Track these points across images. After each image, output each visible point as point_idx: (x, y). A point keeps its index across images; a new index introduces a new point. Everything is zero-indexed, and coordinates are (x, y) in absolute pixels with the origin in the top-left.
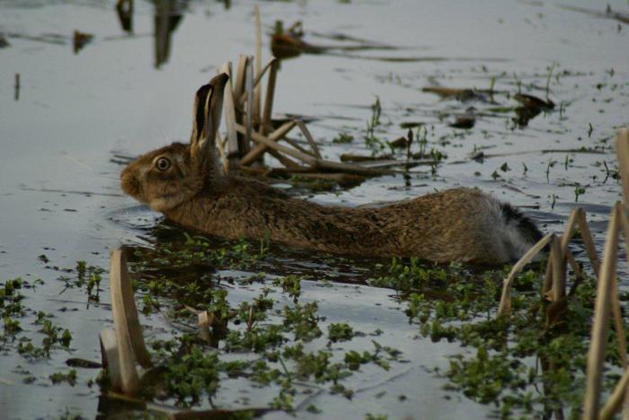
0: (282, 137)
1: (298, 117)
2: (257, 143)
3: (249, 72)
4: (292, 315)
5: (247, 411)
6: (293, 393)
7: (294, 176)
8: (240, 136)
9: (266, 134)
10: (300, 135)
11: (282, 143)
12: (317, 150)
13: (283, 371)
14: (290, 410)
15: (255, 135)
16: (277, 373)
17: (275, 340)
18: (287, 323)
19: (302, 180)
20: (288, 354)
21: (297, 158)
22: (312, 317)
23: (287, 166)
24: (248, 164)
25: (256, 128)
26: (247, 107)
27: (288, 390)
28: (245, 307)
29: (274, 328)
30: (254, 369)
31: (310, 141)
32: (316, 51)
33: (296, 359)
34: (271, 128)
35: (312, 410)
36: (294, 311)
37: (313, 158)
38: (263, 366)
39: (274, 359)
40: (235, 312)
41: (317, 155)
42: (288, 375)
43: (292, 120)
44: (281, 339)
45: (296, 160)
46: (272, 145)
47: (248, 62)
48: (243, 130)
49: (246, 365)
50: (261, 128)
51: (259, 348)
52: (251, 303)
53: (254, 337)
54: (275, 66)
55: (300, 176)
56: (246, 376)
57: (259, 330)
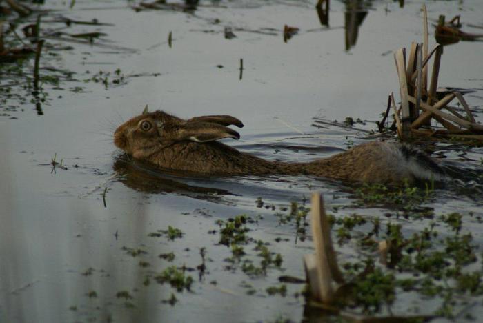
0: (444, 106)
1: (457, 89)
2: (425, 111)
3: (419, 55)
4: (452, 243)
5: (417, 318)
6: (453, 304)
7: (453, 136)
8: (411, 105)
9: (432, 104)
10: (458, 104)
11: (445, 111)
12: (472, 116)
13: (445, 287)
14: (451, 317)
15: (422, 104)
16: (440, 289)
17: (439, 263)
18: (449, 250)
19: (460, 140)
20: (450, 274)
21: (457, 123)
22: (468, 246)
23: (448, 128)
24: (417, 127)
25: (424, 99)
26: (418, 83)
27: (449, 301)
28: (416, 237)
29: (438, 254)
30: (423, 285)
31: (466, 108)
32: (471, 38)
33: (456, 278)
34: (435, 99)
35: (469, 317)
36: (454, 241)
37: (469, 123)
38: (429, 283)
39: (438, 278)
40: (407, 242)
41: (473, 121)
42: (449, 290)
43: (451, 92)
44: (442, 262)
45: (457, 125)
46: (436, 112)
47: (418, 48)
48: (414, 100)
49: (416, 282)
50: (429, 99)
51: (425, 269)
52: (420, 235)
53: (422, 261)
54: (439, 51)
55: (458, 136)
56: (418, 290)
57: (426, 255)
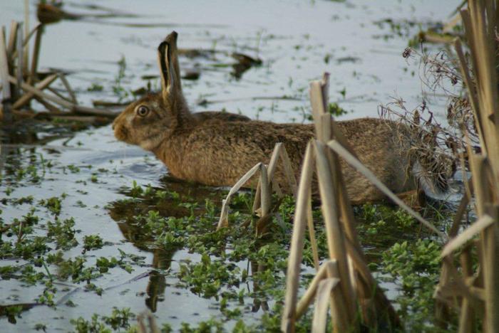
0: (47, 87)
1: (59, 71)
2: (26, 91)
3: (19, 34)
4: (53, 228)
5: (17, 305)
6: (54, 291)
7: (56, 118)
8: (12, 86)
9: (32, 84)
11: (46, 92)
12: (74, 97)
13: (47, 274)
14: (51, 305)
15: (25, 85)
16: (42, 275)
17: (40, 249)
18: (49, 235)
19: (62, 122)
20: (51, 260)
21: (59, 104)
22: (70, 230)
23: (51, 110)
24: (19, 108)
25: (25, 78)
26: (17, 63)
27: (50, 288)
28: (16, 222)
29: (39, 239)
30: (23, 272)
31: (69, 90)
32: (73, 17)
33: (57, 264)
34: (36, 79)
35: (70, 304)
36: (56, 226)
37: (71, 105)
38: (30, 270)
39: (39, 265)
40: (8, 227)
41: (74, 101)
42: (50, 276)
43: (54, 73)
44: (44, 248)
45: (57, 106)
46: (38, 93)
47: (18, 26)
48: (14, 81)
49: (16, 269)
50: (29, 79)
51: (27, 255)
52: (21, 219)
53: (23, 246)
54: (40, 30)
55: (61, 118)
56: (17, 278)
57: (27, 241)
